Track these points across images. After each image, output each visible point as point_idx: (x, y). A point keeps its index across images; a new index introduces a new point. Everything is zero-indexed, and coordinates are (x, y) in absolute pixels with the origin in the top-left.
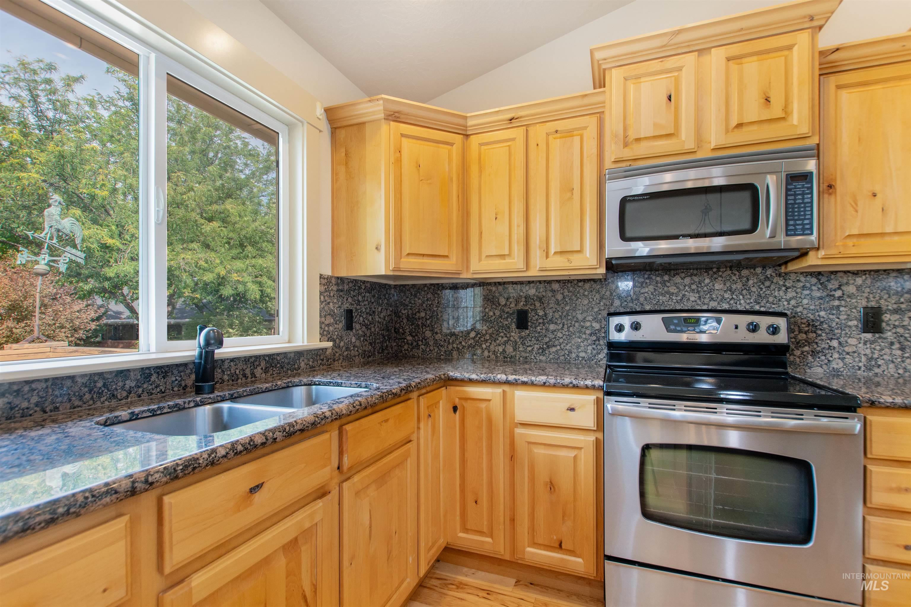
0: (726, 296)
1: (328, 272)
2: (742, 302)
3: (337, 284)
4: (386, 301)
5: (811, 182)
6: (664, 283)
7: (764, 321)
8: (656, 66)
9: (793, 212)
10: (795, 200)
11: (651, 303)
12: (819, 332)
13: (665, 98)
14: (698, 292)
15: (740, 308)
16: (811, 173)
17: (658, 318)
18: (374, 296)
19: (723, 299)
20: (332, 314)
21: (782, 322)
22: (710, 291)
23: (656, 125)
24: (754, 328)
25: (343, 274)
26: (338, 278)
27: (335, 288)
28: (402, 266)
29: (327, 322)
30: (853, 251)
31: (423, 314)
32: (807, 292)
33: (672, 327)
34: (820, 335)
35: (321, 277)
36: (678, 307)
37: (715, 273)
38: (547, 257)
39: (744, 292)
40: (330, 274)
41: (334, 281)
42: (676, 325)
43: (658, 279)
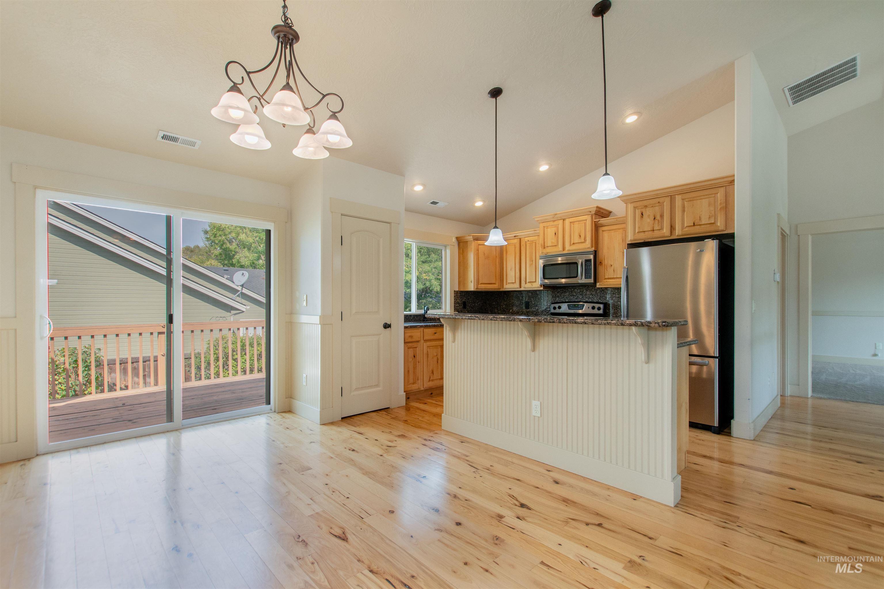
0: (591, 296)
1: (457, 289)
2: (595, 299)
3: (460, 293)
4: (481, 298)
5: (591, 262)
6: (572, 291)
7: (597, 305)
8: (552, 223)
9: (587, 271)
10: (587, 267)
11: (568, 299)
12: (618, 310)
13: (554, 234)
14: (582, 295)
15: (595, 301)
16: (591, 259)
17: (566, 304)
18: (475, 296)
19: (589, 298)
20: (458, 303)
21: (602, 306)
22: (586, 295)
23: (552, 242)
24: (593, 308)
25: (462, 290)
26: (460, 291)
27: (459, 295)
28: (479, 287)
29: (457, 306)
30: (606, 283)
31: (494, 303)
32: (614, 295)
33: (570, 308)
34: (618, 311)
35: (455, 291)
36: (576, 301)
37: (587, 288)
38: (526, 283)
39: (596, 295)
40: (458, 290)
41: (459, 292)
42: (571, 307)
43: (570, 290)
